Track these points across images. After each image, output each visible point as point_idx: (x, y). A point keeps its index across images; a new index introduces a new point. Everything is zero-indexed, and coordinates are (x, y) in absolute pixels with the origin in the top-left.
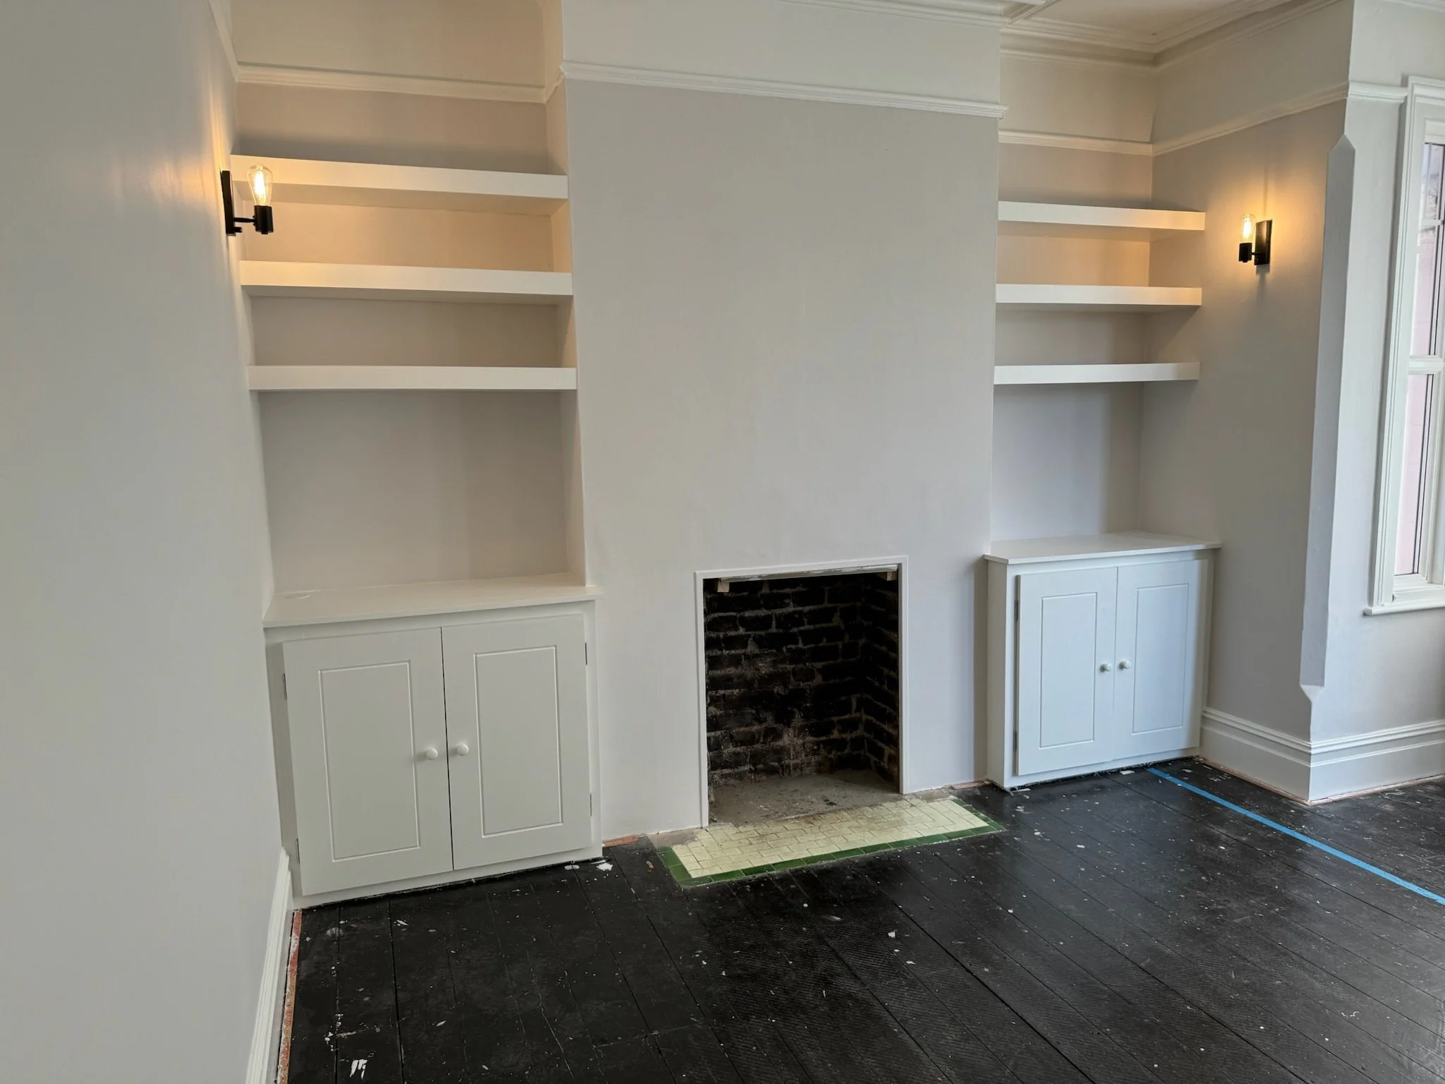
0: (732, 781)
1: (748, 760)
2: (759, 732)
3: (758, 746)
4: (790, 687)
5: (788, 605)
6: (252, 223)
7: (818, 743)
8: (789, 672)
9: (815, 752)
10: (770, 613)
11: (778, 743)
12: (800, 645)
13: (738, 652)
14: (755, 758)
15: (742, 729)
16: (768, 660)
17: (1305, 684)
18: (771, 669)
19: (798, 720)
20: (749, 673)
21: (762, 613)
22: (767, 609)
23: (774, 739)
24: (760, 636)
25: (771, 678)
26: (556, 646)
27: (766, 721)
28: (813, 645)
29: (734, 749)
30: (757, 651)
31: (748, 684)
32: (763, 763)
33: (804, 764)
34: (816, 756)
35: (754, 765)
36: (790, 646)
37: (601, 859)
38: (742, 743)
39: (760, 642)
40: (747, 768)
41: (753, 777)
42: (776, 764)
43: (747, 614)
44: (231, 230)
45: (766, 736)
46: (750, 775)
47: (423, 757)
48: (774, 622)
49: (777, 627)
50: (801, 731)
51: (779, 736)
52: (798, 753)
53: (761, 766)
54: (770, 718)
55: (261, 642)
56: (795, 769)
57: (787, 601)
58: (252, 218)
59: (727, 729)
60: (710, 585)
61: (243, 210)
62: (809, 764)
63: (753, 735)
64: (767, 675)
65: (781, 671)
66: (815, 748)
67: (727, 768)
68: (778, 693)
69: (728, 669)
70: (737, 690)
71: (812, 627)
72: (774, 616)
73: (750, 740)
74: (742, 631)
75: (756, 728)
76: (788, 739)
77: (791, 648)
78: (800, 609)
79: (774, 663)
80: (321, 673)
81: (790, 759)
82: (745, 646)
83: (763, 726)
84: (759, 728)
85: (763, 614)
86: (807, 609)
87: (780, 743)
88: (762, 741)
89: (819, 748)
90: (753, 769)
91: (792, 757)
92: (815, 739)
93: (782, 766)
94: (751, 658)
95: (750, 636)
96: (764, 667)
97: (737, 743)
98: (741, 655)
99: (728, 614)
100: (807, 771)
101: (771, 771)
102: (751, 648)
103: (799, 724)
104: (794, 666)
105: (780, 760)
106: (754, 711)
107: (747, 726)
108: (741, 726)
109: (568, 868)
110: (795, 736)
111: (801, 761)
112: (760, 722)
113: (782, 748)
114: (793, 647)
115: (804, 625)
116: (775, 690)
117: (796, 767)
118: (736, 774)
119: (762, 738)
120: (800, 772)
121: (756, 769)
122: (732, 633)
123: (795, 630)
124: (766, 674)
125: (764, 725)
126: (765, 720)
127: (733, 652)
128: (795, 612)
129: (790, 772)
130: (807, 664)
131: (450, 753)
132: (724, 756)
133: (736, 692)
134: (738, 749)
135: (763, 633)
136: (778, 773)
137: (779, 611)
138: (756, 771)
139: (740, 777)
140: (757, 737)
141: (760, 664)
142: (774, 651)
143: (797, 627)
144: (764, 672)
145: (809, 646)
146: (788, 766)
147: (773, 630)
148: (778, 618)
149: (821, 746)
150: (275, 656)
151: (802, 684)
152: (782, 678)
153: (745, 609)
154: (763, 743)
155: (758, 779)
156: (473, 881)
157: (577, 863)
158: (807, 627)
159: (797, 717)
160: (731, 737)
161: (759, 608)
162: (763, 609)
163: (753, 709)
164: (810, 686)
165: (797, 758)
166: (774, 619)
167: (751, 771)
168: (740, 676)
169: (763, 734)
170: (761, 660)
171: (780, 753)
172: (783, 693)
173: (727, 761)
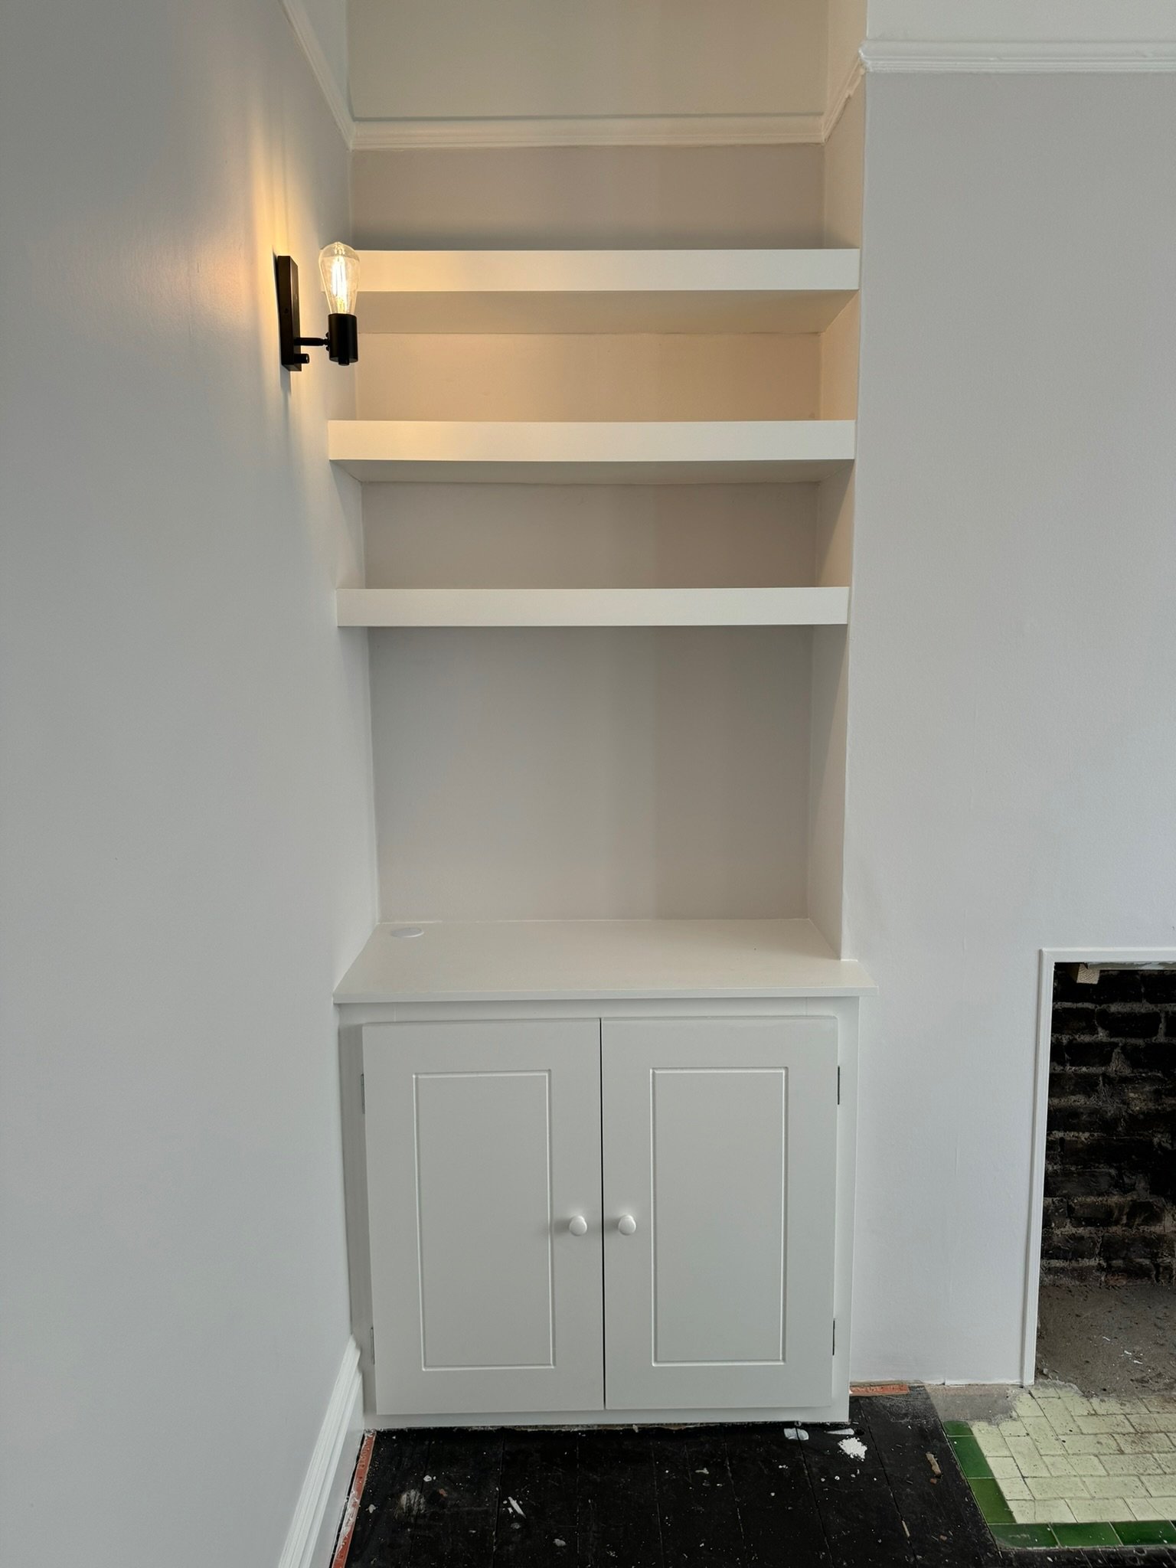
0: (1065, 1281)
2: (1121, 1207)
3: (1116, 1230)
6: (325, 346)
10: (1157, 1010)
11: (1152, 1229)
13: (1093, 1070)
14: (1109, 1249)
15: (1090, 1199)
16: (1147, 1088)
18: (1151, 1105)
20: (1111, 1109)
21: (1143, 1007)
22: (1152, 1001)
24: (1136, 1048)
25: (1149, 1120)
26: (786, 1068)
27: (1134, 1189)
29: (1074, 1230)
30: (1127, 1072)
31: (1108, 1125)
32: (1124, 1259)
35: (1108, 1259)
37: (846, 1427)
38: (1089, 1222)
39: (1132, 1057)
40: (1093, 1262)
41: (1103, 1278)
42: (1147, 1262)
43: (1114, 1008)
44: (292, 356)
45: (1131, 1216)
46: (1098, 1274)
47: (563, 1227)
51: (1155, 1217)
53: (1118, 1263)
54: (1141, 1185)
55: (331, 1023)
58: (324, 337)
59: (1064, 1196)
60: (1065, 972)
61: (311, 324)
63: (1109, 1212)
64: (1143, 1113)
67: (1057, 1258)
68: (1159, 1144)
69: (1073, 1098)
70: (1087, 1134)
72: (1163, 1015)
73: (1105, 1218)
74: (1102, 1035)
75: (1115, 1199)
79: (1157, 1095)
80: (417, 1078)
82: (1106, 1061)
83: (1129, 1199)
84: (1122, 1200)
85: (1143, 1011)
87: (1157, 1229)
88: (1124, 1221)
90: (1104, 1264)
93: (1157, 1266)
94: (1116, 1084)
95: (1116, 1045)
96: (1138, 1101)
97: (1078, 1222)
98: (1097, 1076)
99: (1080, 1005)
101: (1135, 1273)
102: (1117, 1066)
105: (1154, 1256)
106: (1113, 1172)
107: (1100, 1195)
108: (1090, 1194)
109: (790, 1433)
112: (1125, 1190)
113: (1161, 1238)
116: (1156, 1140)
118: (1074, 1269)
119: (1125, 1217)
121: (1110, 1266)
122: (1086, 1038)
124: (1141, 1112)
126: (1132, 1188)
127: (1084, 1069)
131: (606, 1226)
132: (1055, 1239)
133: (1084, 1136)
134: (1081, 1230)
135: (1140, 1042)
136: (1150, 1277)
138: (1109, 1270)
139: (1081, 1275)
140: (1116, 1213)
141: (1132, 1095)
144: (1138, 1108)
147: (1161, 1038)
150: (350, 1042)
153: (1112, 1000)
154: (1126, 1225)
156: (635, 1428)
157: (805, 1426)
160: (1070, 1209)
161: (1137, 999)
162: (1144, 1001)
163: (1111, 1167)
167: (1100, 1268)
168: (1093, 1112)
169: (1127, 1210)
170: (1134, 1088)
172: (1169, 1147)
173: (1059, 1248)
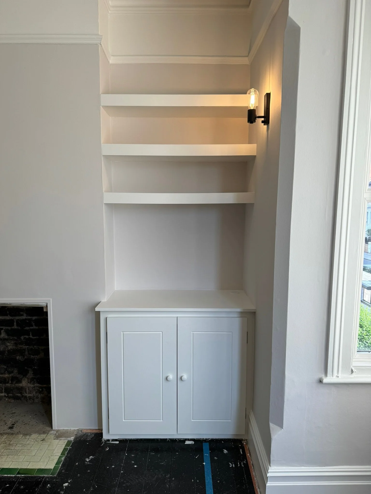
1: (3, 391)
4: (26, 357)
5: (22, 315)
7: (41, 387)
8: (25, 350)
9: (40, 392)
12: (31, 336)
17: (272, 423)
19: (30, 375)
23: (17, 383)
28: (38, 337)
33: (34, 397)
34: (41, 394)
36: (25, 336)
48: (15, 323)
49: (17, 326)
50: (31, 381)
52: (31, 391)
56: (30, 399)
57: (21, 313)
62: (37, 397)
65: (19, 348)
66: (40, 390)
71: (37, 328)
76: (24, 383)
77: (26, 337)
78: (29, 317)
81: (27, 393)
86: (34, 318)
89: (42, 391)
91: (28, 393)
92: (40, 385)
100: (36, 401)
103: (31, 377)
104: (28, 347)
110: (28, 383)
111: (33, 395)
114: (27, 337)
115: (32, 326)
117: (30, 398)
120: (32, 401)
123: (27, 328)
125: (12, 375)
128: (26, 319)
129: (27, 400)
130: (35, 346)
137: (17, 318)
142: (16, 338)
143: (29, 327)
145: (36, 337)
146: (26, 397)
148: (17, 321)
149: (44, 389)
151: (32, 356)
152: (21, 352)
155: (9, 401)
158: (34, 327)
159: (30, 372)
164: (37, 358)
165: (30, 393)
166: (15, 322)
171: (21, 390)
